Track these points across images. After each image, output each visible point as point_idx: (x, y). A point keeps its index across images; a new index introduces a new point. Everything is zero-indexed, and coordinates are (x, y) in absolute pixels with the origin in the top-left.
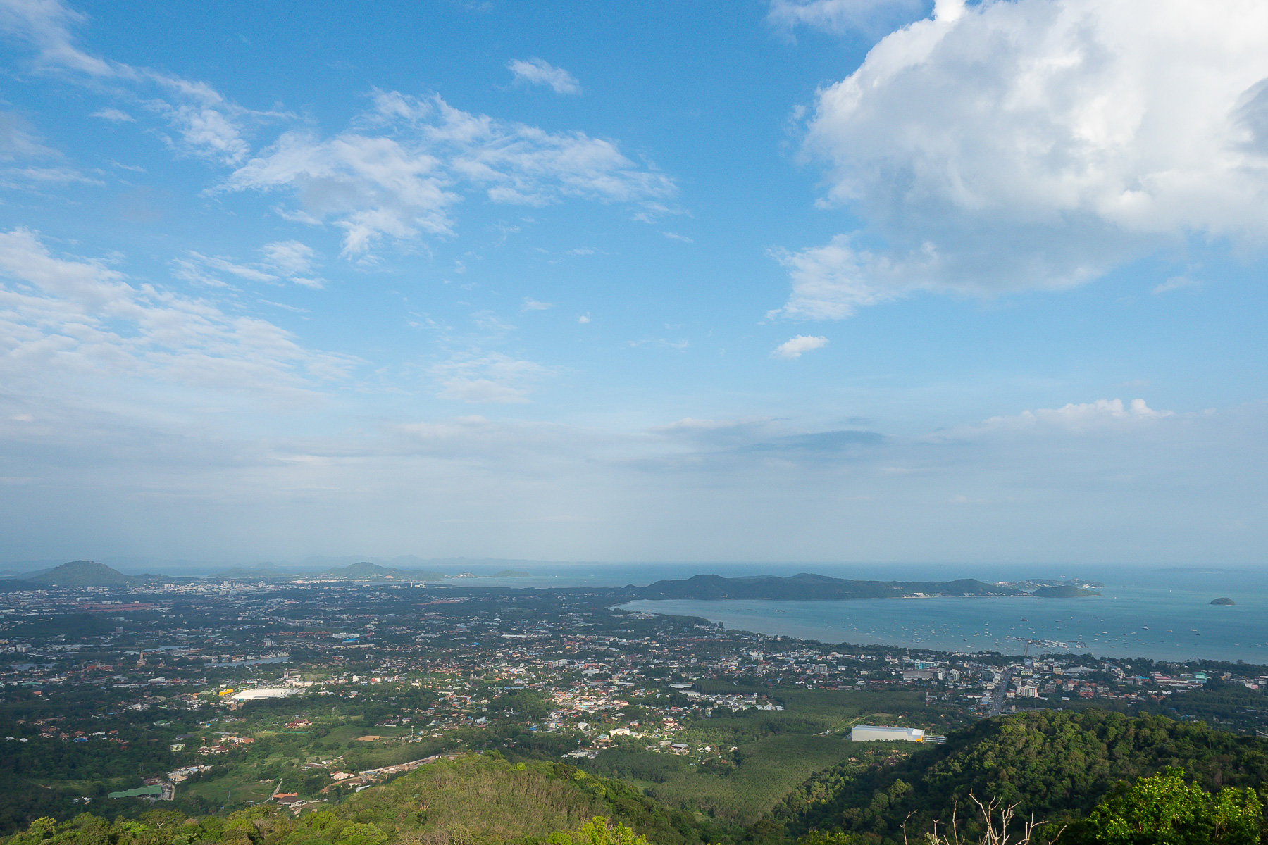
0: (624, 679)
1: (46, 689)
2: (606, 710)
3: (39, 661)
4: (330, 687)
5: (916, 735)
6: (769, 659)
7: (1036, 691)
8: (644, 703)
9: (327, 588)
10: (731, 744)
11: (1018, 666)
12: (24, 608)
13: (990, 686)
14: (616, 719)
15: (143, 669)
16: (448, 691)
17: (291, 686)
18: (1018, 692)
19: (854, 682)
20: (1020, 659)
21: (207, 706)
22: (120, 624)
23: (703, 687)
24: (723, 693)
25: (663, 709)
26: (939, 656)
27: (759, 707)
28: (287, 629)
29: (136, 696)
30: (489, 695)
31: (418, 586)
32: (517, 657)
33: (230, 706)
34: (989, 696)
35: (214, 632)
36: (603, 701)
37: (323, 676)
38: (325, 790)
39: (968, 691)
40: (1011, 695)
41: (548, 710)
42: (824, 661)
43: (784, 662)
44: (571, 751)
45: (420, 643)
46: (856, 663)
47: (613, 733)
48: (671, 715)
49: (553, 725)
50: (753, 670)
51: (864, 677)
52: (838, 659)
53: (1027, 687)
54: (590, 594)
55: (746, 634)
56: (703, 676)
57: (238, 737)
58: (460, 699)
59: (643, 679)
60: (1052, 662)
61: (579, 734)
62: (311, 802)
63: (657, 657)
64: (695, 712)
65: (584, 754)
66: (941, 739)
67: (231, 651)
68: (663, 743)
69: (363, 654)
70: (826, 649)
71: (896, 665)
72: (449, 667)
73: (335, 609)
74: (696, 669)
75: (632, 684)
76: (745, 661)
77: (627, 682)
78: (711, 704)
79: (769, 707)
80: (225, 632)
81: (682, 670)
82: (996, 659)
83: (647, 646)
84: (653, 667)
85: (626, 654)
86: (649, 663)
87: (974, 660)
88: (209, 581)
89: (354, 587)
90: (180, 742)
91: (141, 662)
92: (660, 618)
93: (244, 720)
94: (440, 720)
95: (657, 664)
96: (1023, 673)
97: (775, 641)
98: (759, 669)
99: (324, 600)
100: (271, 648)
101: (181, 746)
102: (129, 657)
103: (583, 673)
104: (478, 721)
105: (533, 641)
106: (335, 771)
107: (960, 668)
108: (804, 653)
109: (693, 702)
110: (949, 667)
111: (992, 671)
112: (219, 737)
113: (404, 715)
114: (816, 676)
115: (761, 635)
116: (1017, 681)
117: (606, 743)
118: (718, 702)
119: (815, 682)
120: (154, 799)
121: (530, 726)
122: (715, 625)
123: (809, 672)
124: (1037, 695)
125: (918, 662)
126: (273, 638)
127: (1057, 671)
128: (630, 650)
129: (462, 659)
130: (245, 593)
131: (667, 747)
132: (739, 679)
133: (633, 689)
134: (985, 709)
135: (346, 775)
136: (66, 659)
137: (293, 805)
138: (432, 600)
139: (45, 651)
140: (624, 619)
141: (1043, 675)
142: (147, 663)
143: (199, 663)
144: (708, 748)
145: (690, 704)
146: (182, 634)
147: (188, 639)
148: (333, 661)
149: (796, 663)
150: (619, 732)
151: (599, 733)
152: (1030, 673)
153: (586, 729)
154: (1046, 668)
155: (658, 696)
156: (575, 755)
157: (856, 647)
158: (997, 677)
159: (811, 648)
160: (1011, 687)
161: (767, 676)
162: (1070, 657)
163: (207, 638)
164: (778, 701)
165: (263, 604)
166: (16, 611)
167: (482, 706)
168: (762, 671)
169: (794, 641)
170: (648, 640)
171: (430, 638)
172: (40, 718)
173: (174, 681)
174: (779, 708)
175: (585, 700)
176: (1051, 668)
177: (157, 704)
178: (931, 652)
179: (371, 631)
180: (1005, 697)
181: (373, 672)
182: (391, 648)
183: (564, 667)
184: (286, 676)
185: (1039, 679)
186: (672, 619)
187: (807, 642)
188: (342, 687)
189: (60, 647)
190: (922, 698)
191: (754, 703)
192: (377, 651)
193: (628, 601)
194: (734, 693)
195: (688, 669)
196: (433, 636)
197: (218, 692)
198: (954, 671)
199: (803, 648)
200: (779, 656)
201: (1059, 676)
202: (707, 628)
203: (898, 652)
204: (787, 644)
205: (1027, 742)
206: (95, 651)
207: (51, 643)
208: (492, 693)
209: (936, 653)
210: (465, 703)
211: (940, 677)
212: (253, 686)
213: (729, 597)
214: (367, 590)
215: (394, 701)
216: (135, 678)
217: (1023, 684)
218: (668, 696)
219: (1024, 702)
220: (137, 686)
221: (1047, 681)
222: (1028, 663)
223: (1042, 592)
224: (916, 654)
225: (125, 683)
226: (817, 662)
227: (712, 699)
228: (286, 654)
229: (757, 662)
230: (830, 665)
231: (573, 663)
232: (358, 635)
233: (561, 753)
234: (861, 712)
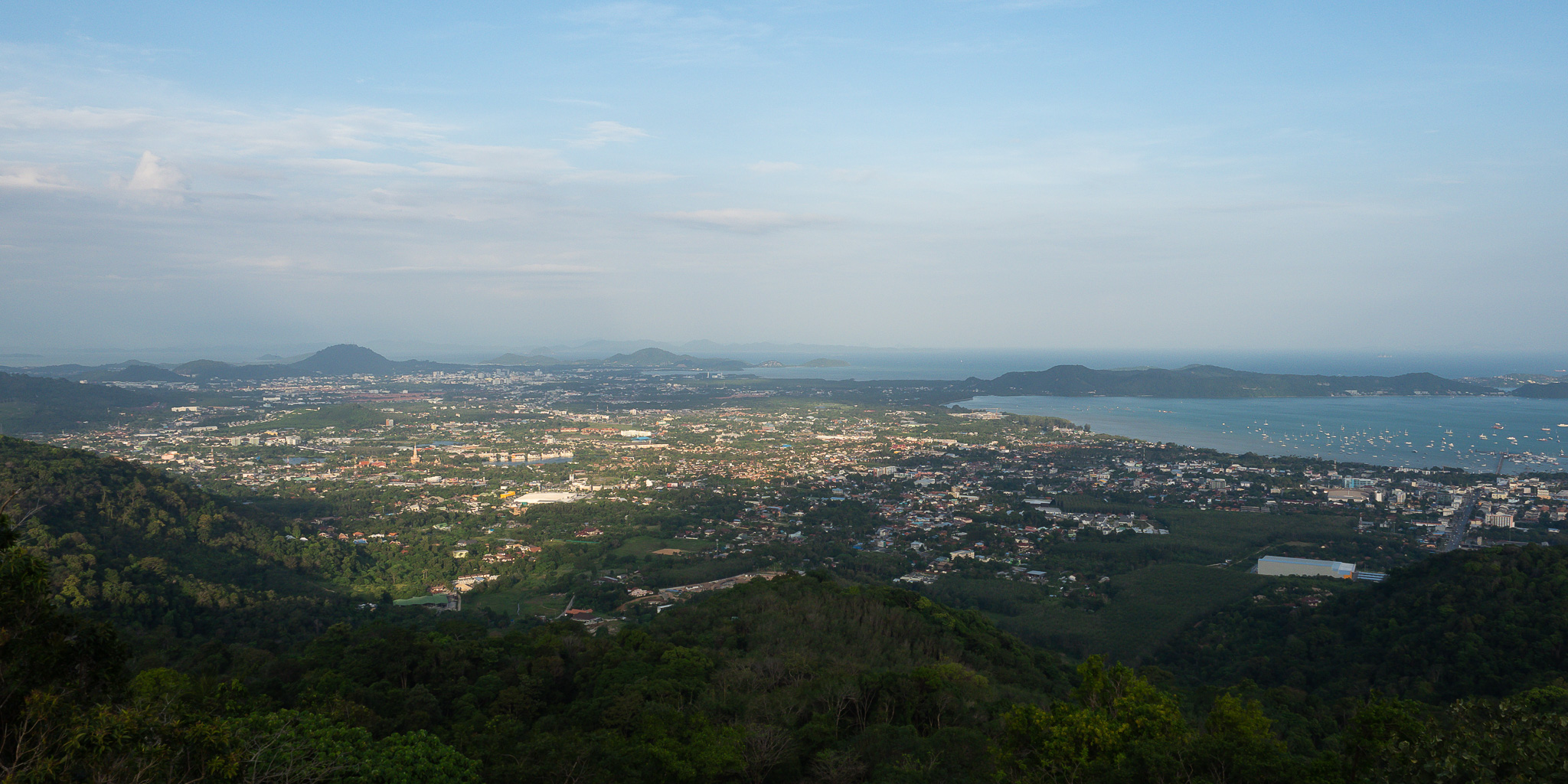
0: (966, 491)
1: (320, 485)
2: (945, 528)
3: (311, 456)
4: (621, 492)
5: (1344, 569)
6: (1150, 471)
7: (1512, 519)
8: (991, 520)
9: (611, 378)
10: (1102, 573)
11: (1488, 487)
12: (290, 396)
13: (1447, 512)
14: (958, 539)
15: (417, 466)
16: (756, 500)
17: (578, 489)
18: (1487, 519)
19: (1262, 502)
20: (1490, 478)
21: (488, 509)
22: (391, 416)
23: (1064, 503)
24: (1091, 511)
25: (1016, 528)
26: (1378, 471)
27: (1137, 530)
28: (569, 425)
29: (413, 496)
30: (804, 507)
31: (716, 377)
32: (836, 462)
33: (513, 510)
34: (1445, 524)
35: (490, 427)
36: (941, 517)
37: (613, 479)
38: (623, 608)
39: (1417, 517)
40: (1476, 523)
41: (875, 526)
42: (1221, 475)
43: (1170, 475)
44: (903, 575)
45: (720, 444)
46: (1263, 478)
47: (954, 555)
48: (1025, 536)
49: (881, 544)
50: (1129, 484)
51: (1275, 496)
52: (1240, 472)
53: (1499, 514)
54: (922, 388)
55: (1120, 440)
56: (1066, 490)
57: (524, 545)
58: (770, 511)
59: (990, 491)
60: (1536, 482)
61: (913, 556)
62: (608, 620)
63: (1007, 466)
64: (1056, 533)
65: (919, 579)
66: (1378, 577)
67: (510, 448)
68: (1016, 570)
69: (656, 455)
70: (1225, 460)
71: (1318, 483)
72: (756, 473)
73: (621, 402)
74: (1055, 482)
75: (976, 498)
76: (1118, 472)
77: (970, 495)
78: (1076, 524)
79: (1150, 530)
80: (503, 427)
81: (1038, 482)
82: (1456, 477)
83: (995, 453)
84: (1002, 477)
85: (968, 461)
86: (997, 473)
87: (1426, 478)
88: (480, 369)
89: (642, 377)
90: (464, 548)
91: (415, 459)
92: (1013, 420)
93: (529, 527)
94: (748, 533)
95: (1007, 474)
96: (1494, 496)
97: (1157, 449)
98: (1137, 483)
99: (609, 392)
100: (554, 446)
101: (464, 552)
102: (402, 453)
103: (916, 483)
104: (792, 536)
105: (854, 444)
106: (633, 587)
107: (1407, 488)
108: (1196, 464)
109: (1052, 522)
110: (1393, 486)
111: (1451, 492)
112: (503, 544)
113: (706, 527)
114: (1211, 493)
115: (1139, 442)
116: (1487, 506)
117: (946, 567)
118: (1084, 522)
119: (1210, 501)
120: (440, 609)
121: (854, 543)
122: (1080, 428)
123: (1202, 488)
124: (1513, 525)
125: (1348, 479)
126: (554, 435)
127: (1544, 494)
128: (973, 456)
129: (770, 464)
130: (521, 383)
131: (1022, 575)
132: (1110, 494)
133: (978, 503)
134: (1439, 541)
135: (645, 592)
136: (338, 454)
137: (589, 622)
138: (733, 393)
139: (315, 443)
140: (966, 419)
141: (1523, 499)
142: (421, 460)
143: (477, 460)
144: (1072, 578)
145: (1049, 524)
146: (454, 427)
147: (463, 434)
148: (623, 462)
149: (1185, 476)
150: (962, 554)
151: (938, 555)
152: (1504, 496)
153: (921, 549)
154: (1527, 490)
155: (1009, 512)
156: (910, 579)
157: (1265, 458)
158: (1459, 501)
159: (1205, 458)
160: (1476, 513)
161: (1147, 492)
162: (1562, 476)
163: (482, 434)
164: (1161, 523)
165: (542, 396)
166: (282, 400)
167: (796, 518)
168: (1140, 485)
169: (1182, 449)
170: (995, 445)
171: (733, 438)
172: (316, 516)
173: (452, 480)
174: (1163, 532)
175: (919, 515)
176: (1534, 490)
177: (436, 506)
178: (1367, 467)
179: (664, 429)
180: (1468, 525)
181: (668, 476)
182: (688, 448)
183: (892, 476)
184: (571, 478)
185: (1516, 503)
186: (1026, 420)
187: (1199, 450)
188: (634, 492)
189: (330, 440)
190: (1354, 524)
191: (1130, 524)
192: (671, 452)
193: (970, 397)
194: (1105, 512)
195: (1046, 481)
196: (736, 436)
197: (499, 494)
198: (1398, 491)
199: (1194, 458)
200: (1164, 468)
201: (1545, 501)
202: (1069, 431)
203: (1322, 466)
204: (1172, 453)
205: (1502, 583)
206: (367, 445)
207: (321, 435)
208: (808, 504)
209: (1374, 468)
210: (776, 515)
211: (1379, 498)
212: (536, 489)
213: (1098, 393)
214: (657, 380)
215: (694, 511)
216: (409, 476)
217: (1494, 510)
218: (1021, 513)
219: (1495, 532)
220: (413, 485)
221: (1528, 507)
222: (1501, 482)
223: (1526, 391)
224: (1346, 469)
225: (400, 481)
226: (1212, 476)
227: (1076, 519)
228: (570, 454)
229: (1134, 475)
230: (1229, 479)
231: (904, 472)
232: (649, 434)
233: (892, 576)
234: (1271, 540)
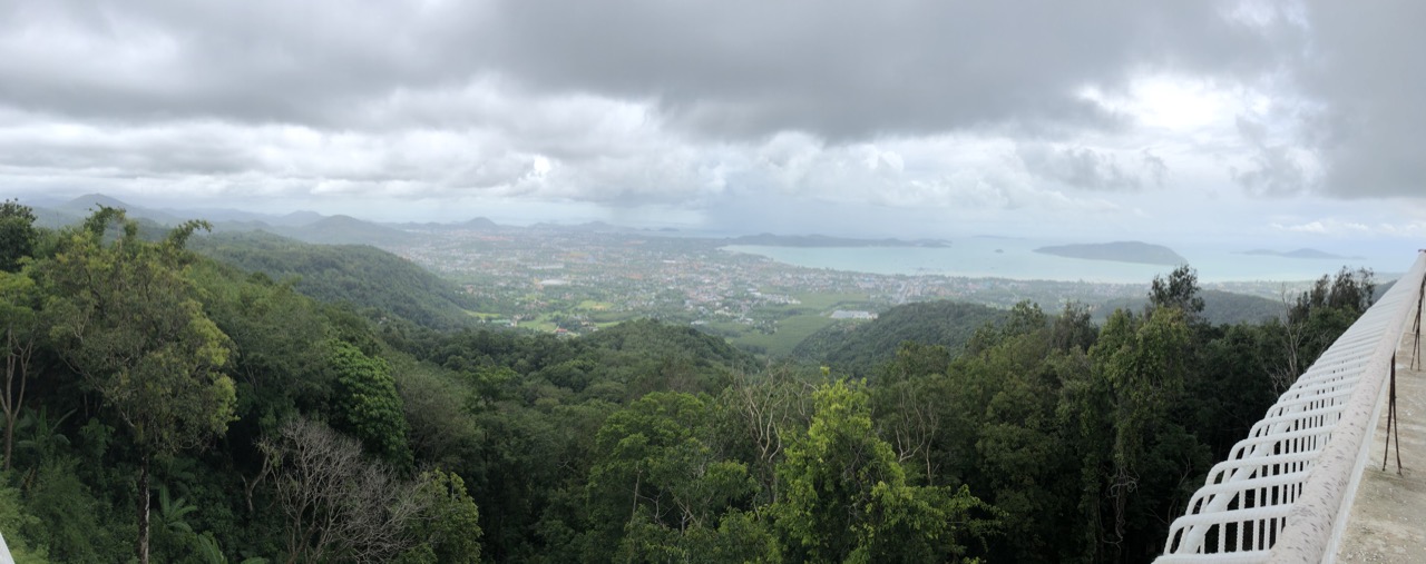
0: (723, 285)
2: (713, 301)
6: (795, 278)
7: (920, 292)
8: (732, 298)
10: (775, 319)
11: (913, 281)
13: (900, 290)
14: (718, 306)
18: (912, 293)
20: (914, 278)
23: (762, 290)
24: (772, 294)
25: (742, 302)
26: (877, 276)
27: (789, 302)
30: (656, 291)
32: (671, 273)
34: (898, 295)
36: (712, 296)
39: (889, 293)
40: (908, 295)
41: (686, 300)
42: (821, 279)
43: (802, 280)
44: (696, 321)
46: (837, 280)
47: (716, 313)
48: (746, 305)
49: (687, 308)
50: (787, 283)
51: (841, 287)
52: (829, 278)
53: (916, 291)
55: (784, 265)
56: (763, 285)
59: (733, 286)
60: (928, 279)
61: (700, 313)
63: (740, 275)
64: (758, 303)
66: (876, 316)
68: (742, 319)
70: (823, 273)
71: (857, 281)
72: (637, 276)
74: (760, 281)
75: (727, 289)
76: (783, 278)
77: (724, 287)
78: (766, 299)
79: (794, 302)
81: (752, 282)
82: (902, 277)
83: (735, 269)
84: (738, 280)
86: (735, 278)
87: (894, 278)
92: (744, 256)
95: (740, 279)
96: (915, 284)
97: (798, 269)
98: (790, 283)
104: (649, 303)
105: (679, 265)
107: (887, 282)
108: (812, 275)
111: (901, 283)
114: (817, 286)
115: (792, 266)
116: (912, 288)
117: (713, 318)
118: (770, 298)
119: (817, 290)
122: (769, 260)
123: (814, 284)
124: (920, 295)
125: (867, 279)
127: (930, 282)
128: (727, 271)
129: (642, 272)
131: (744, 321)
132: (780, 287)
133: (727, 291)
134: (897, 301)
140: (724, 255)
141: (923, 285)
145: (756, 299)
149: (808, 280)
150: (719, 312)
151: (710, 313)
152: (918, 284)
153: (703, 310)
154: (925, 282)
155: (740, 295)
157: (838, 272)
158: (903, 286)
159: (816, 272)
160: (908, 291)
161: (794, 286)
162: (936, 276)
164: (799, 299)
167: (652, 296)
169: (807, 269)
170: (735, 266)
174: (799, 302)
175: (703, 296)
176: (927, 282)
178: (874, 274)
180: (905, 296)
183: (693, 279)
185: (921, 287)
186: (750, 256)
187: (814, 269)
190: (868, 297)
191: (787, 300)
193: (725, 245)
194: (777, 294)
195: (755, 281)
199: (812, 272)
200: (800, 277)
201: (930, 285)
202: (766, 261)
203: (858, 274)
204: (804, 270)
208: (658, 290)
209: (876, 274)
211: (877, 286)
213: (777, 245)
217: (914, 290)
218: (745, 295)
219: (914, 298)
221: (925, 288)
222: (917, 279)
224: (866, 275)
226: (818, 279)
227: (767, 297)
229: (789, 279)
230: (825, 281)
233: (690, 321)
234: (839, 304)
